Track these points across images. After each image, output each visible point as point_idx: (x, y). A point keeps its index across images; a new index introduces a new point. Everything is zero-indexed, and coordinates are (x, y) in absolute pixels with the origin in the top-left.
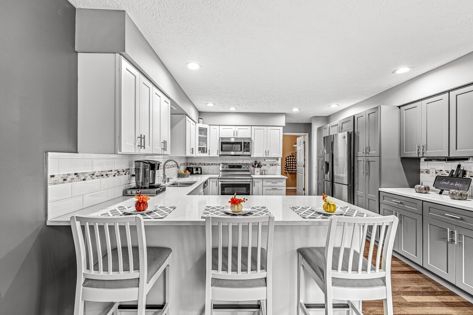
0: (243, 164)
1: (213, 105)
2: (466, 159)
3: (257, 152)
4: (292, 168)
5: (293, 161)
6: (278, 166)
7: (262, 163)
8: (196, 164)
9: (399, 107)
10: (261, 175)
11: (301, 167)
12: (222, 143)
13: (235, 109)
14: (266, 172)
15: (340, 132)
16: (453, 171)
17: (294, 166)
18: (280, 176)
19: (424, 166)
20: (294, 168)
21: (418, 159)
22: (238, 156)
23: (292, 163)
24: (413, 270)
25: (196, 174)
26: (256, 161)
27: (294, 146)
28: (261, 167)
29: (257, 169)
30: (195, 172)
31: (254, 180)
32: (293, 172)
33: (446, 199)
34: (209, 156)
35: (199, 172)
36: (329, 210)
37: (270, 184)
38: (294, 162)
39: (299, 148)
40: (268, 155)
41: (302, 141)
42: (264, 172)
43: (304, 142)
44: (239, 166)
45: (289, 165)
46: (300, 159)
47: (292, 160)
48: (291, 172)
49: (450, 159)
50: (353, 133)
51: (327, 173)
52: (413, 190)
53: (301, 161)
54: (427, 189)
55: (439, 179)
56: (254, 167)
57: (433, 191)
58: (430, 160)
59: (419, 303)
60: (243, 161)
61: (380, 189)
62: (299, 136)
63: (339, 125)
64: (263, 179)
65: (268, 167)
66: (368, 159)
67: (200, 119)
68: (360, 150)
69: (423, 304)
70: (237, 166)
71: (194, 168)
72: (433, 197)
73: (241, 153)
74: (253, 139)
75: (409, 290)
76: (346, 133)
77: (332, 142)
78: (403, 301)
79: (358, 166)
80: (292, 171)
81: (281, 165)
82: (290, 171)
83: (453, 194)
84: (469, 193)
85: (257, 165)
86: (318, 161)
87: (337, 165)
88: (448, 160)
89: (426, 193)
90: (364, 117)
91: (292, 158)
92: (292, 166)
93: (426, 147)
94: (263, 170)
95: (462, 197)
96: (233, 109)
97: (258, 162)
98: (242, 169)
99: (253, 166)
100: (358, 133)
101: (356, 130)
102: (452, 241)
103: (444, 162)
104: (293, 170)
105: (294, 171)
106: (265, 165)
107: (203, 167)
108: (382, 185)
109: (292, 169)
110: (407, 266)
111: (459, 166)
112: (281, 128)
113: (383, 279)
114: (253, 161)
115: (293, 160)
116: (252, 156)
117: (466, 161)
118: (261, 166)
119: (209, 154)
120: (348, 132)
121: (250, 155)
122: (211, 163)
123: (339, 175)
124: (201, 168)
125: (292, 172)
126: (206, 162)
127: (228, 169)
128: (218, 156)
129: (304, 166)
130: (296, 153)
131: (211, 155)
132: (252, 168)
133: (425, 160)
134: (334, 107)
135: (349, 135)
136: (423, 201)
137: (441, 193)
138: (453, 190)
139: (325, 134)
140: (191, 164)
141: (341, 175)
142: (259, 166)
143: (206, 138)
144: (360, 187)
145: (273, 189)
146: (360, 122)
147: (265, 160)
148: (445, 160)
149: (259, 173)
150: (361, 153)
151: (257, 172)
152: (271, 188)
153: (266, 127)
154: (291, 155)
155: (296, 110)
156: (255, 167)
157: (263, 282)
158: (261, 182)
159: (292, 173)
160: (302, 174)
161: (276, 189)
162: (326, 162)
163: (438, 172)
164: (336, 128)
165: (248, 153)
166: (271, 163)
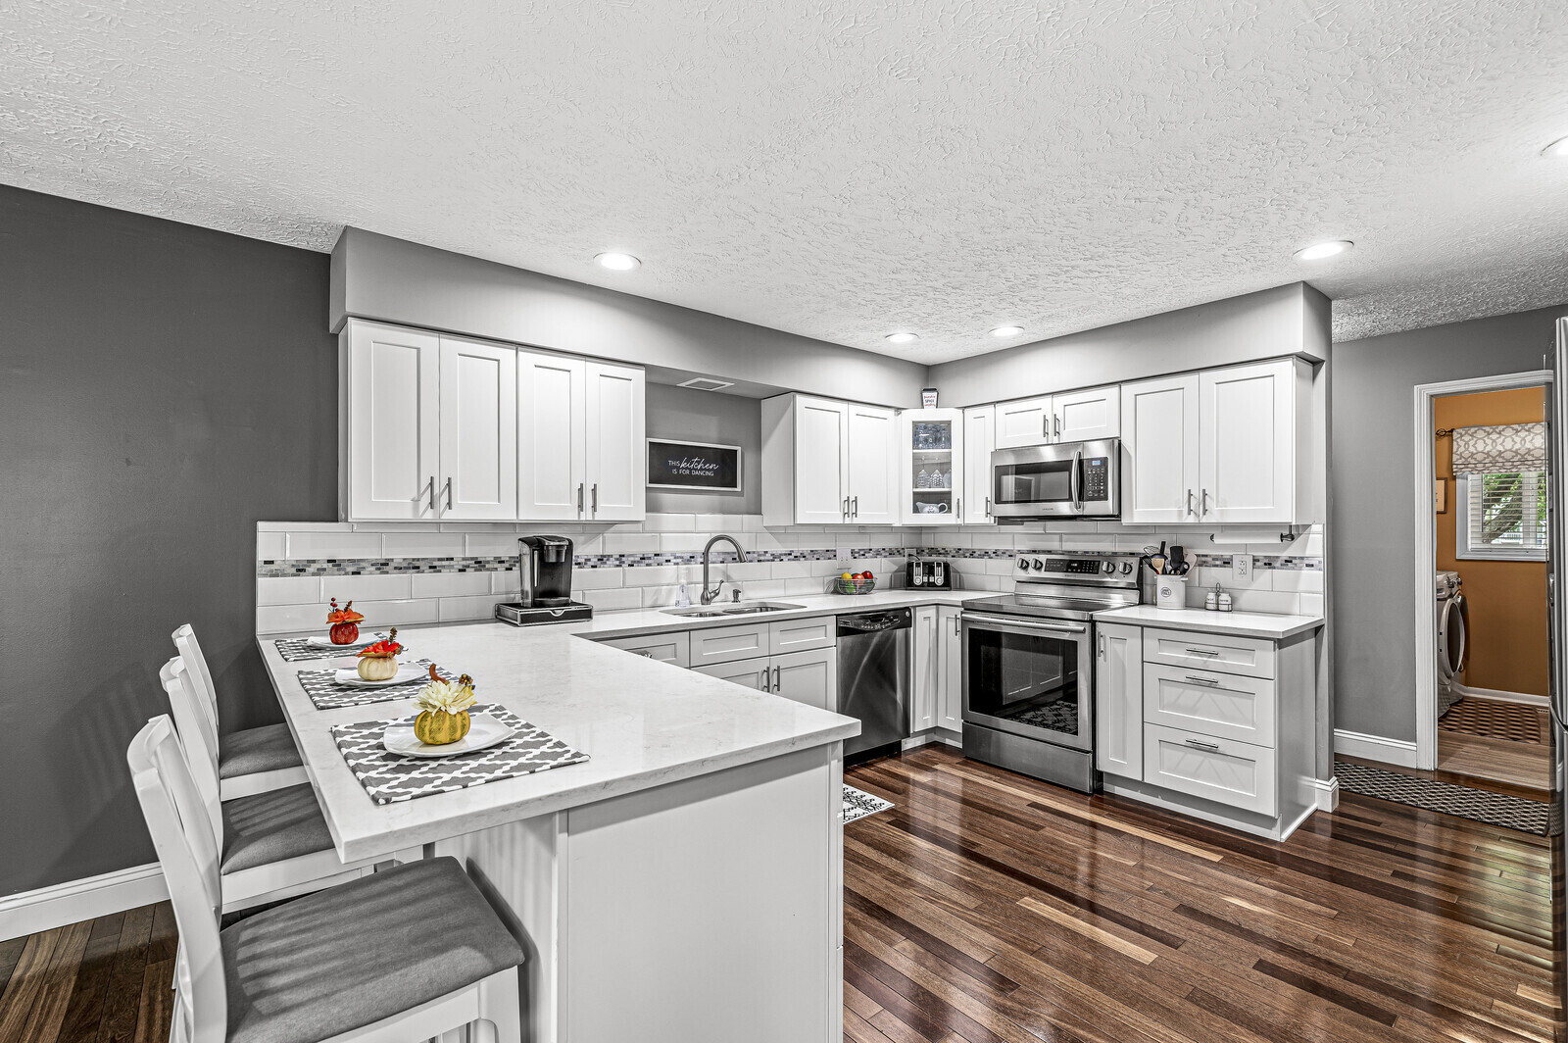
0: (1113, 555)
1: (911, 337)
3: (1152, 501)
6: (1306, 571)
7: (1202, 549)
8: (946, 553)
14: (1227, 597)
25: (923, 585)
28: (1192, 571)
29: (1164, 581)
30: (919, 580)
31: (1100, 628)
34: (960, 522)
35: (939, 580)
37: (1179, 655)
40: (1206, 511)
42: (1212, 596)
44: (1088, 565)
64: (1142, 626)
65: (1243, 572)
67: (925, 394)
70: (1080, 562)
71: (939, 565)
74: (1128, 440)
81: (1323, 565)
94: (1207, 589)
96: (1006, 333)
98: (1104, 578)
106: (1227, 563)
116: (1125, 520)
119: (960, 517)
121: (1117, 517)
124: (947, 566)
126: (976, 546)
128: (992, 521)
131: (968, 520)
140: (933, 551)
143: (949, 457)
145: (1197, 682)
147: (1212, 537)
149: (1174, 599)
151: (1166, 591)
152: (1181, 675)
153: (1194, 377)
156: (1158, 572)
161: (1212, 685)
165: (1108, 506)
166: (1259, 554)
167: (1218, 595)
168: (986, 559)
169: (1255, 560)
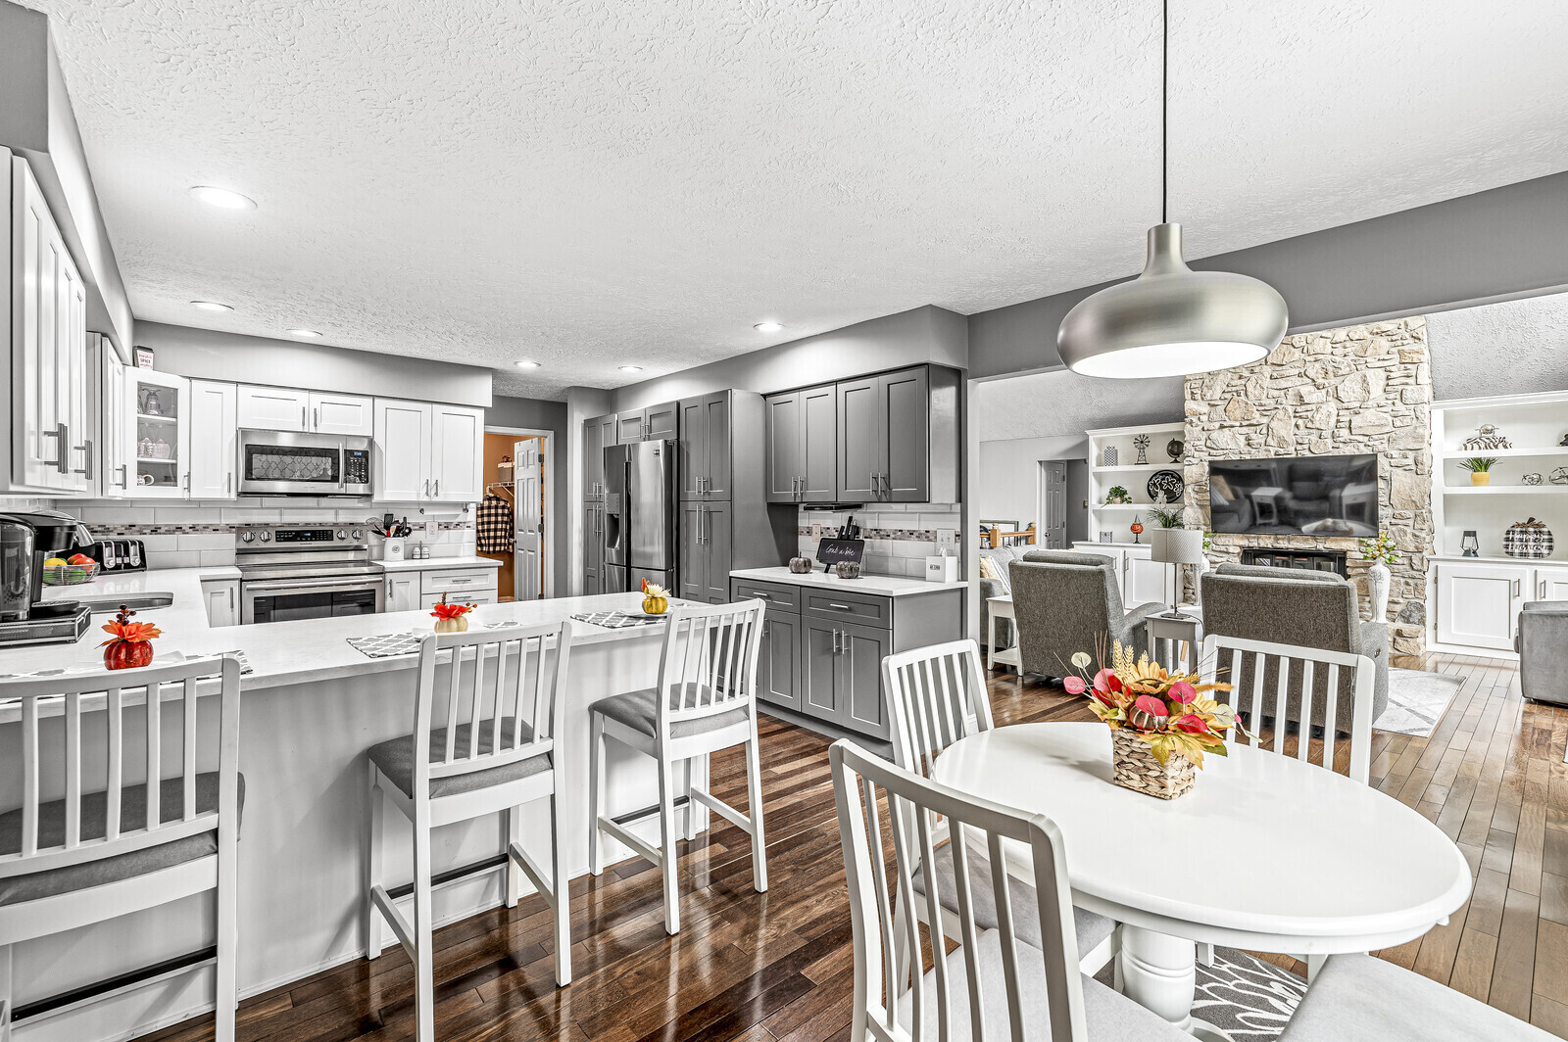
0: (335, 524)
1: (224, 309)
2: (858, 506)
3: (394, 485)
4: (495, 537)
5: (496, 515)
6: (467, 530)
7: (413, 519)
8: (113, 531)
9: (765, 396)
10: (408, 559)
11: (532, 531)
12: (251, 451)
13: (314, 335)
14: (425, 550)
15: (645, 440)
16: (843, 527)
17: (501, 530)
18: (474, 560)
19: (804, 520)
20: (501, 537)
21: (795, 506)
22: (315, 499)
23: (493, 519)
24: (787, 726)
25: (117, 567)
26: (389, 516)
27: (500, 466)
28: (407, 534)
29: (392, 542)
30: (110, 561)
31: (389, 577)
32: (498, 548)
33: (833, 580)
34: (186, 496)
35: (136, 561)
36: (654, 611)
37: (445, 585)
38: (500, 519)
39: (524, 473)
40: (436, 494)
41: (535, 452)
42: (417, 550)
43: (541, 458)
44: (322, 534)
45: (486, 527)
46: (526, 508)
47: (493, 511)
48: (491, 549)
49: (840, 507)
50: (676, 443)
51: (612, 544)
52: (788, 569)
53: (531, 514)
54: (808, 564)
55: (825, 543)
56: (383, 534)
57: (817, 568)
58: (812, 509)
59: (796, 770)
60: (336, 514)
61: (733, 573)
62: (520, 438)
63: (643, 419)
64: (421, 571)
66: (708, 507)
67: (139, 352)
68: (691, 487)
69: (802, 770)
70: (313, 532)
71: (108, 544)
72: (817, 578)
73: (334, 487)
74: (379, 440)
75: (780, 757)
76: (660, 442)
77: (627, 464)
78: (772, 776)
79: (687, 525)
80: (495, 545)
81: (475, 526)
82: (489, 545)
83: (841, 569)
84: (861, 566)
85: (393, 528)
86: (587, 512)
87: (638, 522)
88: (836, 508)
89: (806, 573)
90: (700, 408)
91: (494, 503)
92: (496, 530)
93: (805, 484)
94: (415, 546)
95: (853, 574)
96: (305, 334)
97: (399, 517)
98: (336, 543)
99: (379, 533)
100: (688, 444)
101: (682, 438)
102: (839, 650)
103: (830, 512)
104: (498, 541)
105: (500, 545)
106: (423, 528)
107: (148, 540)
108: (735, 565)
109: (495, 541)
110: (779, 721)
111: (850, 519)
112: (480, 414)
113: (746, 709)
114: (378, 516)
115: (496, 511)
116: (376, 498)
117: (859, 510)
118: (410, 530)
119: (189, 489)
120: (666, 441)
121: (369, 496)
122: (187, 522)
123: (641, 549)
124: (141, 543)
125: (494, 549)
126: (163, 522)
127: (273, 544)
128: (233, 496)
129: (541, 528)
130: (511, 489)
131: (195, 494)
132: (373, 539)
133: (805, 509)
134: (629, 372)
135: (668, 447)
136: (801, 586)
137: (826, 571)
138: (841, 563)
139: (607, 440)
141: (648, 549)
142: (403, 531)
143: (175, 425)
144: (693, 574)
146: (691, 418)
147: (422, 511)
148: (831, 508)
149: (401, 554)
150: (694, 489)
151: (396, 549)
153: (429, 406)
154: (492, 495)
155: (527, 365)
156: (389, 535)
157: (545, 762)
158: (415, 583)
159: (494, 551)
160: (533, 553)
162: (611, 516)
163: (823, 531)
164: (635, 426)
165: (361, 488)
166: (442, 521)
167: (421, 549)
168: (179, 535)
169: (439, 525)
